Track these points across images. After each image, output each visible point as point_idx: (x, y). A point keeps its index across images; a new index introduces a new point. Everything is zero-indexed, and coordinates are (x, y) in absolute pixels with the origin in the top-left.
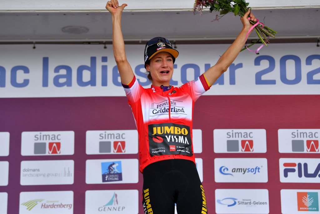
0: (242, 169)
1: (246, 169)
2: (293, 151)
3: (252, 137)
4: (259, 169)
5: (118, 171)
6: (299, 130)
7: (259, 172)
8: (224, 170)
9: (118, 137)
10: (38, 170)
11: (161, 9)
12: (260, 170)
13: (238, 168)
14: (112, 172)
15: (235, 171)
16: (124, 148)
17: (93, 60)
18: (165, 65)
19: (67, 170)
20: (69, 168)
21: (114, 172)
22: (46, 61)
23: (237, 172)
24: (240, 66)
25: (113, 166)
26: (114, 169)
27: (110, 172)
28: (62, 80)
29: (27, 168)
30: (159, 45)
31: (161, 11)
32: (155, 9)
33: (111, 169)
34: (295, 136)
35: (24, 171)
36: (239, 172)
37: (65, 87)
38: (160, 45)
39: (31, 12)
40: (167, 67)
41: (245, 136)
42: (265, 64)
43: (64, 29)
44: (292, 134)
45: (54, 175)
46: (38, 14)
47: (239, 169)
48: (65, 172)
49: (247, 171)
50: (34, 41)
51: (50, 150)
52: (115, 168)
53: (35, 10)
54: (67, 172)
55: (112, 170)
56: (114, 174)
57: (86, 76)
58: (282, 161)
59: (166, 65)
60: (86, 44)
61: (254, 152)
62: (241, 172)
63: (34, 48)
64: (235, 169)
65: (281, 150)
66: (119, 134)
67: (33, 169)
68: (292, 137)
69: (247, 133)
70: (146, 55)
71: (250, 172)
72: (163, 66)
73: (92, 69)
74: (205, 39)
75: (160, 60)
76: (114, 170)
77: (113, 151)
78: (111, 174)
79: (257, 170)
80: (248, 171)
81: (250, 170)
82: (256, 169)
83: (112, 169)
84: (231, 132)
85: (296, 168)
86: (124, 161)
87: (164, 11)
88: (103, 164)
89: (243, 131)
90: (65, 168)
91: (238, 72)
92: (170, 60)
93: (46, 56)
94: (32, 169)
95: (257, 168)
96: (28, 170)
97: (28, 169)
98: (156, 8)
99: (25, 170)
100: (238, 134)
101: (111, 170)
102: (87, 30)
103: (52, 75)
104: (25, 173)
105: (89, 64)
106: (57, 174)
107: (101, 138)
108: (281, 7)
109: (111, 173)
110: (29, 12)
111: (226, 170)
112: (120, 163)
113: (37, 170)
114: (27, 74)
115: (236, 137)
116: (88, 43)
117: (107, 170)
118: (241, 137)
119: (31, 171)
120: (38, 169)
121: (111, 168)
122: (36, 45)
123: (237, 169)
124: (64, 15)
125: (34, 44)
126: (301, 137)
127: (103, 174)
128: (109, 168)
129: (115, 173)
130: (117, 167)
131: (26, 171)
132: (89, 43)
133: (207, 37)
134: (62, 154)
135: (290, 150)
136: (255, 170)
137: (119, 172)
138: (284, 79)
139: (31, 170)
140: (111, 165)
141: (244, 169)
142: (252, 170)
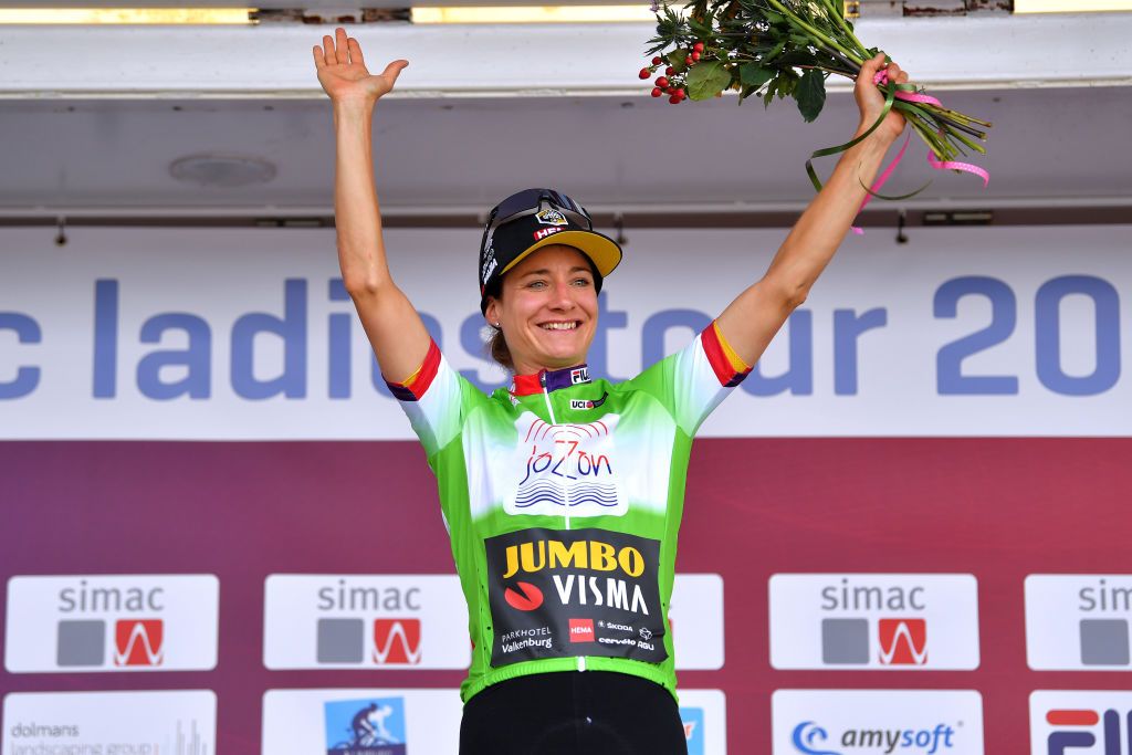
0: (880, 733)
1: (898, 734)
2: (1085, 660)
3: (922, 607)
4: (948, 732)
5: (393, 734)
6: (1108, 578)
7: (948, 744)
8: (810, 736)
9: (392, 603)
10: (74, 731)
11: (560, 89)
12: (952, 739)
13: (866, 729)
14: (368, 741)
15: (853, 743)
16: (413, 647)
17: (296, 291)
18: (566, 303)
19: (187, 731)
20: (194, 724)
21: (376, 740)
22: (106, 294)
23: (861, 743)
24: (877, 318)
25: (373, 717)
26: (374, 727)
27: (359, 738)
28: (171, 374)
29: (26, 723)
30: (541, 218)
31: (558, 94)
32: (536, 89)
33: (363, 727)
34: (1093, 604)
35: (16, 732)
36: (870, 743)
37: (185, 400)
38: (549, 220)
39: (42, 96)
40: (573, 308)
41: (896, 603)
42: (975, 313)
43: (177, 167)
44: (1082, 594)
45: (136, 749)
46: (71, 107)
47: (872, 734)
48: (181, 738)
49: (901, 740)
50: (61, 214)
51: (122, 648)
52: (380, 725)
53: (57, 91)
54: (188, 739)
55: (368, 732)
56: (374, 748)
57: (269, 355)
58: (1041, 703)
59: (569, 299)
60: (270, 226)
61: (928, 667)
62: (879, 743)
63: (61, 241)
64: (854, 733)
65: (1038, 659)
66: (397, 591)
67: (52, 724)
68: (1082, 608)
69: (901, 591)
70: (490, 257)
71: (914, 745)
72: (556, 306)
73: (292, 328)
74: (740, 207)
75: (544, 283)
76: (374, 733)
77: (372, 658)
78: (364, 749)
79: (942, 738)
80: (906, 742)
81: (913, 736)
82: (937, 732)
83: (368, 727)
84: (840, 587)
85: (1098, 730)
86: (413, 698)
87: (570, 94)
88: (331, 708)
89: (885, 581)
90: (179, 724)
91: (867, 342)
92: (585, 282)
93: (107, 275)
94: (49, 728)
95: (943, 729)
96: (33, 731)
97: (33, 725)
98: (539, 84)
99: (19, 730)
100: (868, 592)
101: (362, 732)
102: (271, 170)
103: (130, 351)
104: (22, 741)
105: (278, 311)
106: (149, 746)
107: (326, 603)
108: (1036, 80)
109: (363, 742)
110: (32, 96)
111: (817, 738)
112: (398, 705)
113: (67, 728)
114: (30, 348)
115: (856, 606)
116: (274, 223)
117: (348, 730)
118: (880, 606)
119: (44, 733)
120: (70, 724)
121: (364, 723)
122: (70, 232)
123: (863, 734)
124: (177, 109)
125: (61, 226)
126: (1115, 607)
127: (331, 747)
128: (356, 725)
129: (380, 743)
130: (387, 721)
131: (24, 734)
132: (280, 222)
133: (748, 202)
134: (168, 666)
135: (1072, 661)
136: (932, 737)
137: (395, 740)
138: (1051, 375)
139: (43, 728)
140: (364, 714)
141: (888, 733)
142: (923, 739)
